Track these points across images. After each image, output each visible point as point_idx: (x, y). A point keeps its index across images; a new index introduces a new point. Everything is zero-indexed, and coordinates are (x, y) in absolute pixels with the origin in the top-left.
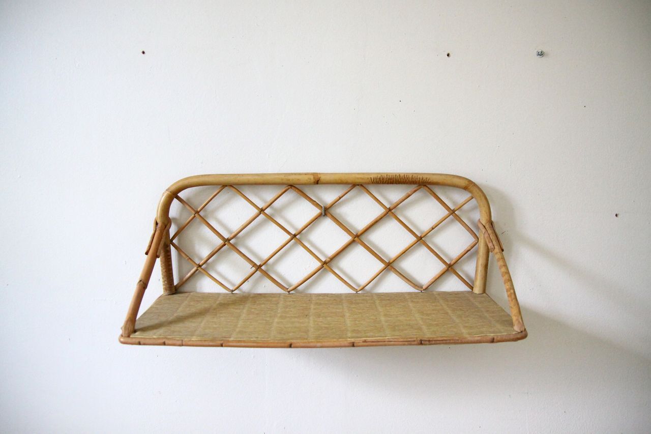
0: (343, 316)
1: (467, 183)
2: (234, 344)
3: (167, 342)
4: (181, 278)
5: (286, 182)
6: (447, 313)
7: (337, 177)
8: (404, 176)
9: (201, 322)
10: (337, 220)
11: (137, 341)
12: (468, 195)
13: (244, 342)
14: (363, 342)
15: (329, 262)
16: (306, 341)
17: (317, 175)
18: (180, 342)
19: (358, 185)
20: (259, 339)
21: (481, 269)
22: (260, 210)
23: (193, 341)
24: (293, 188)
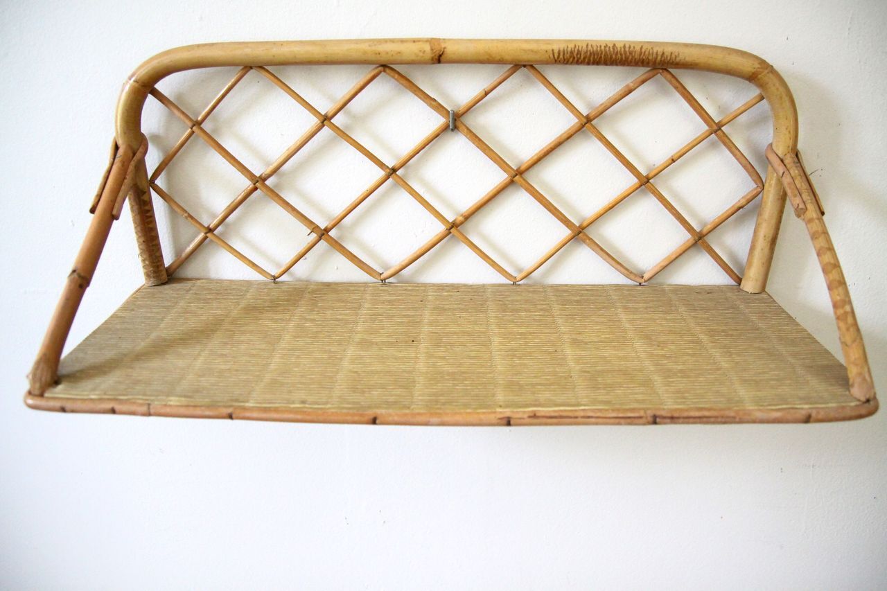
0: (487, 344)
1: (758, 66)
2: (255, 415)
3: (117, 407)
4: (178, 252)
5: (373, 58)
6: (698, 342)
7: (481, 48)
8: (624, 46)
9: (196, 358)
10: (480, 140)
11: (58, 404)
12: (754, 92)
13: (276, 410)
14: (530, 417)
15: (462, 223)
16: (407, 411)
17: (439, 44)
18: (144, 409)
19: (525, 66)
20: (307, 406)
21: (762, 244)
22: (322, 119)
23: (170, 406)
24: (388, 70)
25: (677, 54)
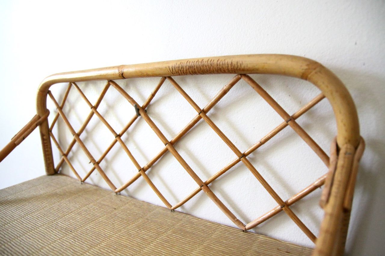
17: (122, 68)
25: (241, 63)
